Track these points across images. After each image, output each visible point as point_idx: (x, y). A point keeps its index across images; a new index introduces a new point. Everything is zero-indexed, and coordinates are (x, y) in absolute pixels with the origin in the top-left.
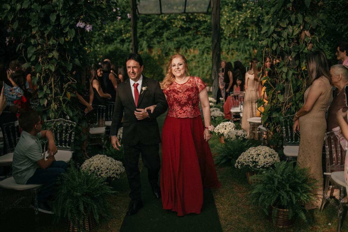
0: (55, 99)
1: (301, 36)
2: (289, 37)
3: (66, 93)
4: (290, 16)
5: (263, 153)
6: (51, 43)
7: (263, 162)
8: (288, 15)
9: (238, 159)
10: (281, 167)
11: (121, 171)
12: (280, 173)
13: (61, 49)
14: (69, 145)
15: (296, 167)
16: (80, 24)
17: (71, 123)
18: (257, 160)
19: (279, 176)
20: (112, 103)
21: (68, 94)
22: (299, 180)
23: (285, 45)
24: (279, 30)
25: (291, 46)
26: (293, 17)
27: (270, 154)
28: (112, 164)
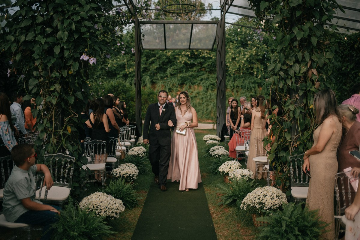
0: (54, 132)
1: (308, 75)
2: (296, 75)
3: (66, 127)
4: (297, 54)
5: (270, 194)
6: (53, 75)
7: (270, 203)
8: (295, 53)
9: (244, 200)
10: (289, 209)
11: (120, 210)
12: (288, 215)
13: (64, 82)
14: (67, 182)
15: (305, 209)
16: (85, 57)
17: (70, 158)
18: (263, 201)
19: (287, 218)
20: (114, 139)
21: (69, 129)
22: (308, 223)
23: (292, 82)
24: (285, 67)
25: (298, 84)
26: (300, 55)
27: (278, 195)
28: (112, 203)
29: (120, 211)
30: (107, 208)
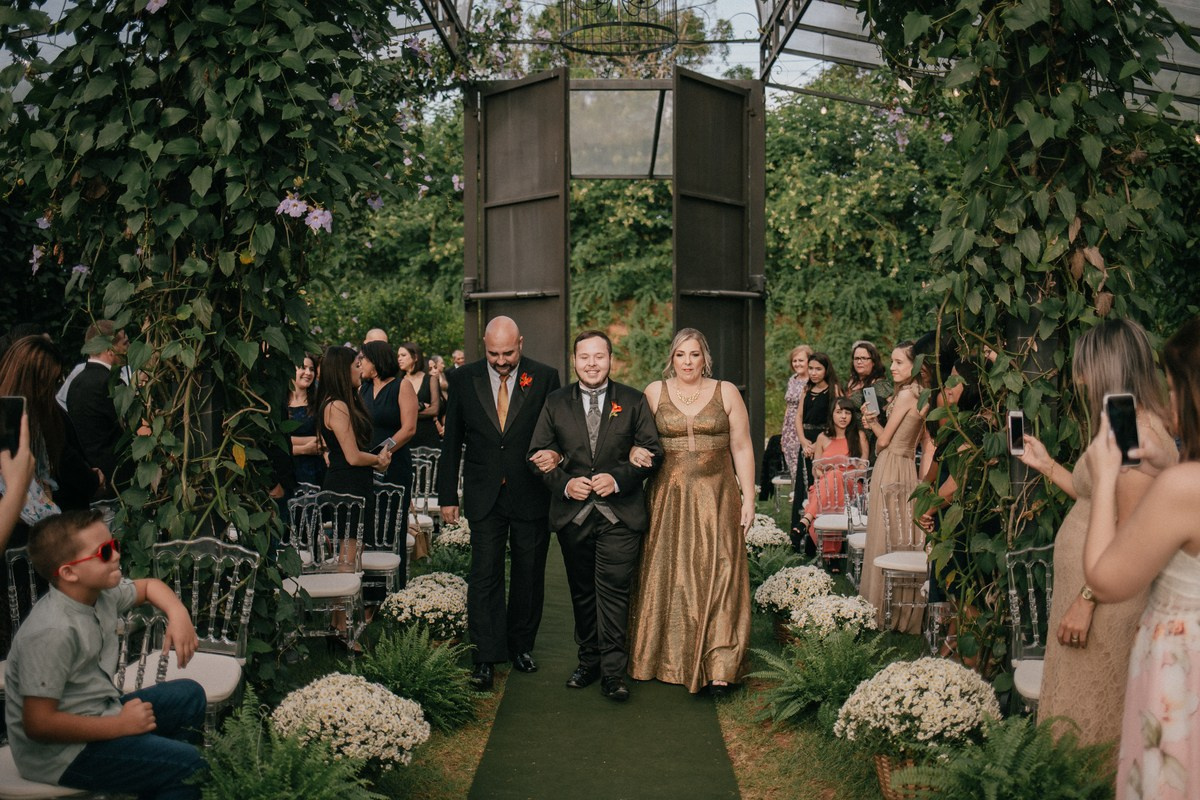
0: (189, 465)
1: (1070, 267)
2: (1028, 268)
3: (230, 445)
4: (1030, 197)
5: (937, 684)
6: (187, 269)
7: (940, 718)
8: (1025, 194)
9: (847, 705)
10: (1008, 738)
11: (415, 738)
12: (1004, 761)
13: (223, 292)
14: (231, 637)
16: (292, 206)
17: (243, 555)
18: (915, 712)
19: (1003, 773)
21: (239, 452)
22: (1077, 788)
23: (1014, 294)
24: (990, 242)
25: (1035, 301)
26: (1042, 201)
27: (966, 688)
28: (386, 711)
29: (415, 741)
30: (368, 728)
